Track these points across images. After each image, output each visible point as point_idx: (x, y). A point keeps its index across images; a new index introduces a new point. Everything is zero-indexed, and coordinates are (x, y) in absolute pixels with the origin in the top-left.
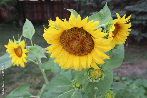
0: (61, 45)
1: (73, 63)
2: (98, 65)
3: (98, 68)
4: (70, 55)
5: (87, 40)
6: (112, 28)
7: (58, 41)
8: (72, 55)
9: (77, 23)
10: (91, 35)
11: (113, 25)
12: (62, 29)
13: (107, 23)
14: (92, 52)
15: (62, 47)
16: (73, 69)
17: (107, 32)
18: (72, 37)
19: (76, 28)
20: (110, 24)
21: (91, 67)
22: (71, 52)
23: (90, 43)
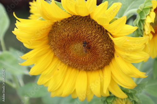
0: (50, 51)
1: (74, 85)
2: (125, 91)
3: (124, 96)
4: (70, 70)
5: (100, 41)
6: (150, 15)
7: (45, 42)
8: (74, 70)
9: (76, 7)
10: (107, 31)
11: (153, 10)
12: (48, 19)
13: (141, 6)
14: (111, 64)
15: (52, 55)
16: (76, 97)
17: (142, 24)
18: (70, 34)
19: (77, 16)
20: (147, 9)
21: (110, 93)
22: (70, 63)
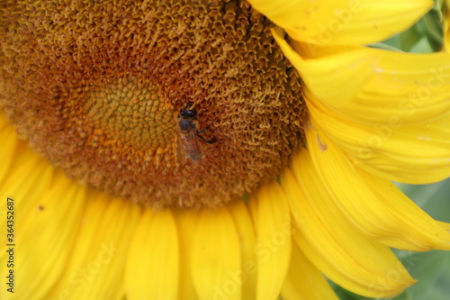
1: (121, 277)
4: (96, 207)
5: (231, 72)
8: (115, 206)
10: (265, 21)
14: (289, 181)
18: (80, 41)
22: (97, 177)
23: (263, 98)
